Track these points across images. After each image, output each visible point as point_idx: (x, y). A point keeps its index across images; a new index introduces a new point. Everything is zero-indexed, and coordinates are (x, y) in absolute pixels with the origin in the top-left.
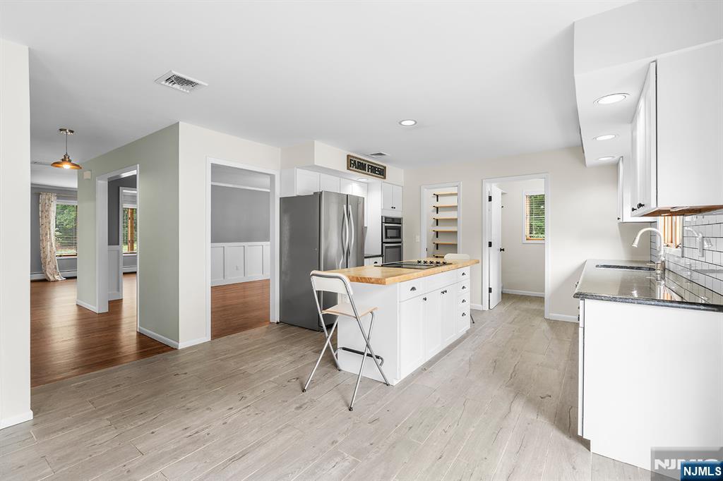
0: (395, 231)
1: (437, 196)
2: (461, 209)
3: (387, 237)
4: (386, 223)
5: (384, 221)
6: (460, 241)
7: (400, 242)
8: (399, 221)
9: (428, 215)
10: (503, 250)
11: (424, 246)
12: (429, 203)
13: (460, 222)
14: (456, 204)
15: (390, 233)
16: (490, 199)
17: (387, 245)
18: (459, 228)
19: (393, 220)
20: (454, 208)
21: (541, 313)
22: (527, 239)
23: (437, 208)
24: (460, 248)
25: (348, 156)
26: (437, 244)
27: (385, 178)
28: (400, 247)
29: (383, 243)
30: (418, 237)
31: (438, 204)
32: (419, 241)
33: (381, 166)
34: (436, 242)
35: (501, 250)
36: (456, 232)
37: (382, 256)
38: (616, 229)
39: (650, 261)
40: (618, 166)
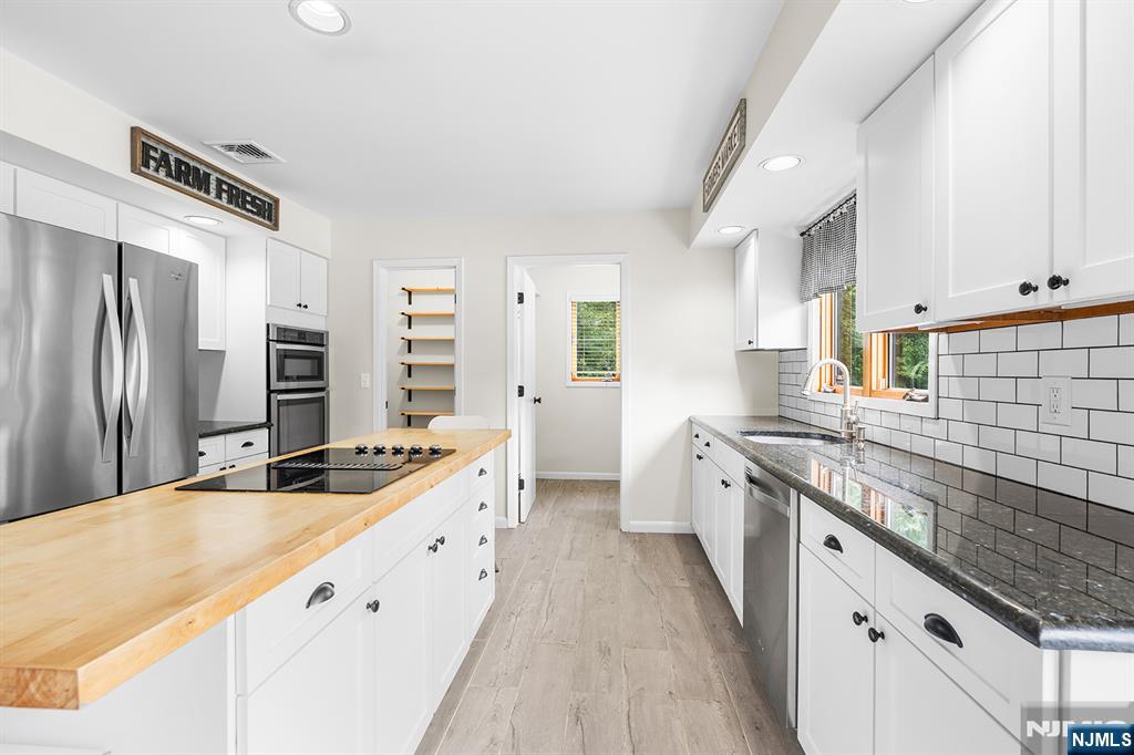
0: (309, 361)
1: (410, 293)
2: (461, 319)
3: (281, 377)
4: (278, 341)
5: (273, 336)
6: (461, 383)
7: (322, 389)
8: (319, 338)
9: (389, 330)
10: (539, 401)
11: (381, 397)
12: (391, 308)
13: (461, 346)
14: (453, 312)
15: (293, 367)
16: (521, 298)
17: (280, 397)
18: (461, 358)
19: (302, 336)
20: (450, 318)
21: (612, 520)
22: (573, 380)
23: (410, 317)
24: (460, 399)
25: (133, 129)
26: (410, 391)
27: (275, 227)
28: (321, 399)
29: (270, 392)
30: (365, 378)
31: (410, 310)
32: (368, 385)
33: (266, 194)
34: (408, 387)
35: (535, 401)
36: (451, 367)
37: (268, 424)
38: (729, 360)
39: (782, 419)
40: (735, 250)
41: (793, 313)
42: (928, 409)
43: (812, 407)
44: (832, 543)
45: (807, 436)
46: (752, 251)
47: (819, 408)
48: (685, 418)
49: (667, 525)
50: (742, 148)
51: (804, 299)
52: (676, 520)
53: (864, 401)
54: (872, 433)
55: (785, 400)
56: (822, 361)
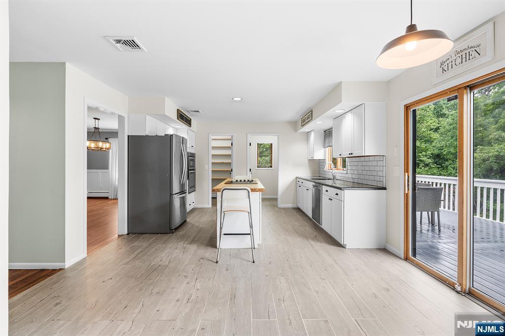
0: (193, 162)
3: (190, 166)
4: (190, 157)
5: (189, 155)
6: (234, 168)
7: (194, 170)
13: (233, 157)
16: (250, 144)
17: (190, 171)
18: (233, 160)
19: (193, 155)
21: (276, 206)
22: (258, 167)
24: (234, 172)
27: (190, 126)
28: (194, 173)
29: (188, 170)
30: (207, 166)
32: (207, 168)
33: (190, 118)
36: (231, 163)
38: (307, 162)
39: (319, 177)
40: (308, 134)
41: (323, 150)
42: (345, 172)
43: (327, 173)
44: (327, 191)
45: (325, 179)
46: (312, 135)
47: (328, 173)
48: (295, 177)
49: (290, 205)
50: (312, 119)
51: (325, 147)
52: (293, 204)
53: (336, 171)
54: (337, 178)
55: (320, 172)
56: (328, 163)
